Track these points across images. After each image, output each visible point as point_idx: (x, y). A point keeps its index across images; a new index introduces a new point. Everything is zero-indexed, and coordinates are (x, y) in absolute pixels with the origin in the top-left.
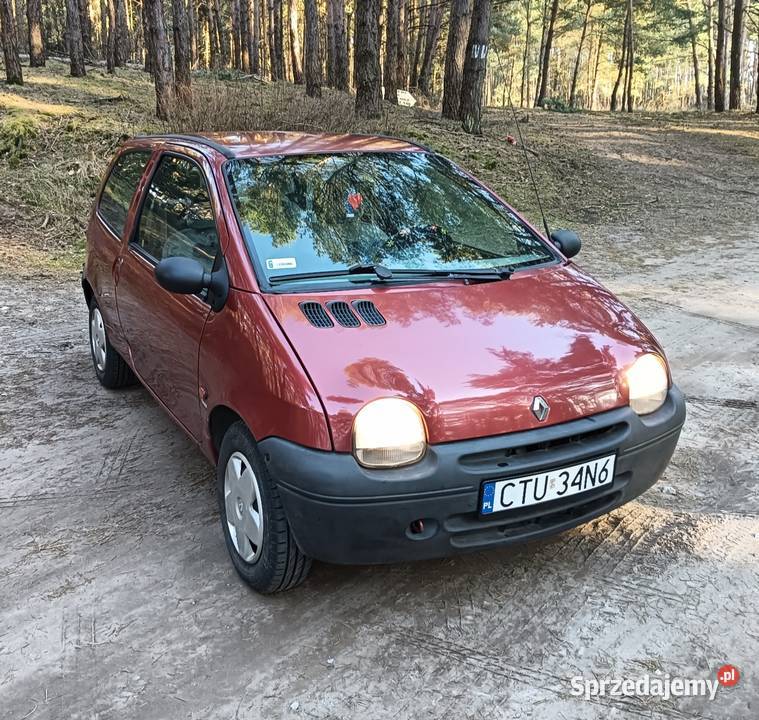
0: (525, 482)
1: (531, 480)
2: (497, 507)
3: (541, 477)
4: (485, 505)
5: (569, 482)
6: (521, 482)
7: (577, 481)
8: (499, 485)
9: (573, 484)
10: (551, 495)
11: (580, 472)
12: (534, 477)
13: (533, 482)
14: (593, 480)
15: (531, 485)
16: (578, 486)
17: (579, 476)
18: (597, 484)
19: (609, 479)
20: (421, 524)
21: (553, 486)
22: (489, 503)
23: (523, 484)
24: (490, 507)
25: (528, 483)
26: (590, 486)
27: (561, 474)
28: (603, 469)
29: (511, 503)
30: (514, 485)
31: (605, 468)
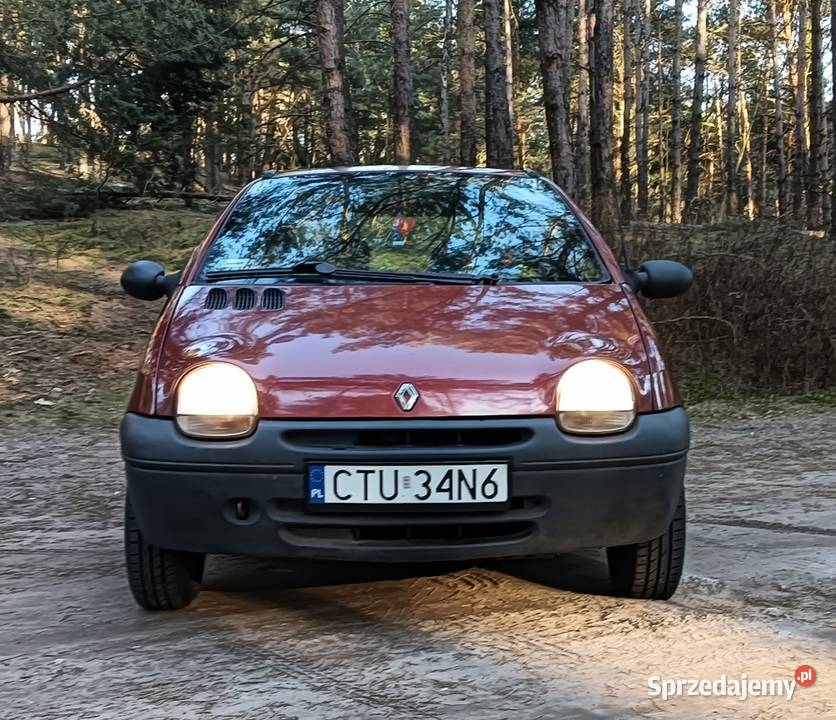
0: (366, 473)
1: (373, 472)
2: (330, 498)
3: (389, 470)
4: (314, 492)
5: (433, 485)
6: (359, 472)
7: (446, 486)
8: (330, 471)
9: (439, 489)
10: (406, 497)
11: (449, 475)
12: (377, 469)
13: (377, 474)
14: (473, 492)
15: (373, 479)
16: (447, 494)
17: (448, 481)
18: (480, 499)
19: (502, 496)
20: (239, 505)
21: (407, 485)
22: (319, 491)
23: (362, 475)
24: (320, 496)
25: (370, 475)
26: (466, 498)
27: (418, 473)
28: (488, 481)
29: (349, 497)
30: (349, 474)
31: (492, 479)
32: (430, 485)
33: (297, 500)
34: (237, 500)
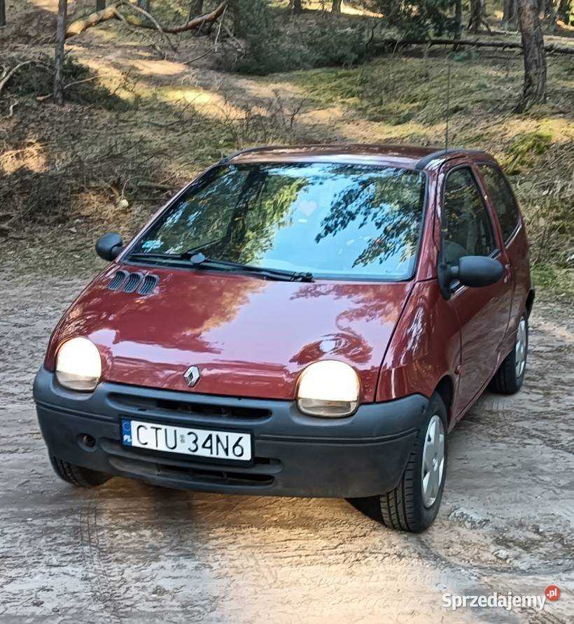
0: (157, 429)
1: (160, 429)
2: (135, 443)
3: (171, 429)
4: (126, 437)
5: (200, 443)
6: (152, 428)
7: (208, 444)
8: (134, 424)
9: (204, 446)
10: (182, 449)
11: (210, 437)
12: (164, 427)
13: (163, 431)
14: (226, 451)
15: (161, 433)
16: (209, 450)
17: (209, 441)
18: (231, 456)
19: (247, 456)
20: (85, 438)
21: (183, 441)
22: (129, 437)
23: (154, 430)
24: (129, 441)
25: (159, 431)
26: (222, 455)
27: (190, 433)
28: (237, 444)
29: (146, 444)
30: (146, 429)
31: (240, 443)
32: (198, 442)
33: (117, 441)
34: (83, 435)
